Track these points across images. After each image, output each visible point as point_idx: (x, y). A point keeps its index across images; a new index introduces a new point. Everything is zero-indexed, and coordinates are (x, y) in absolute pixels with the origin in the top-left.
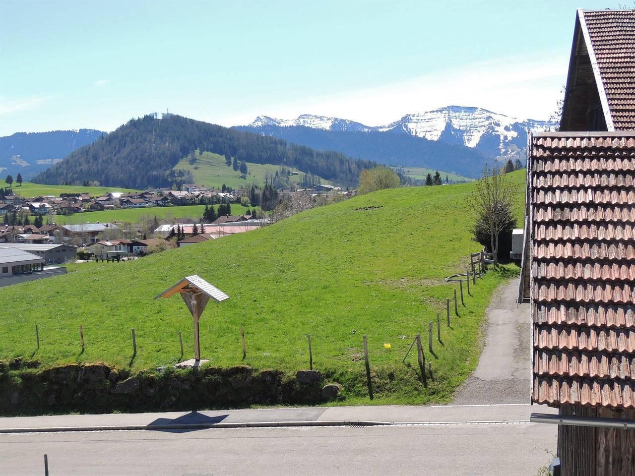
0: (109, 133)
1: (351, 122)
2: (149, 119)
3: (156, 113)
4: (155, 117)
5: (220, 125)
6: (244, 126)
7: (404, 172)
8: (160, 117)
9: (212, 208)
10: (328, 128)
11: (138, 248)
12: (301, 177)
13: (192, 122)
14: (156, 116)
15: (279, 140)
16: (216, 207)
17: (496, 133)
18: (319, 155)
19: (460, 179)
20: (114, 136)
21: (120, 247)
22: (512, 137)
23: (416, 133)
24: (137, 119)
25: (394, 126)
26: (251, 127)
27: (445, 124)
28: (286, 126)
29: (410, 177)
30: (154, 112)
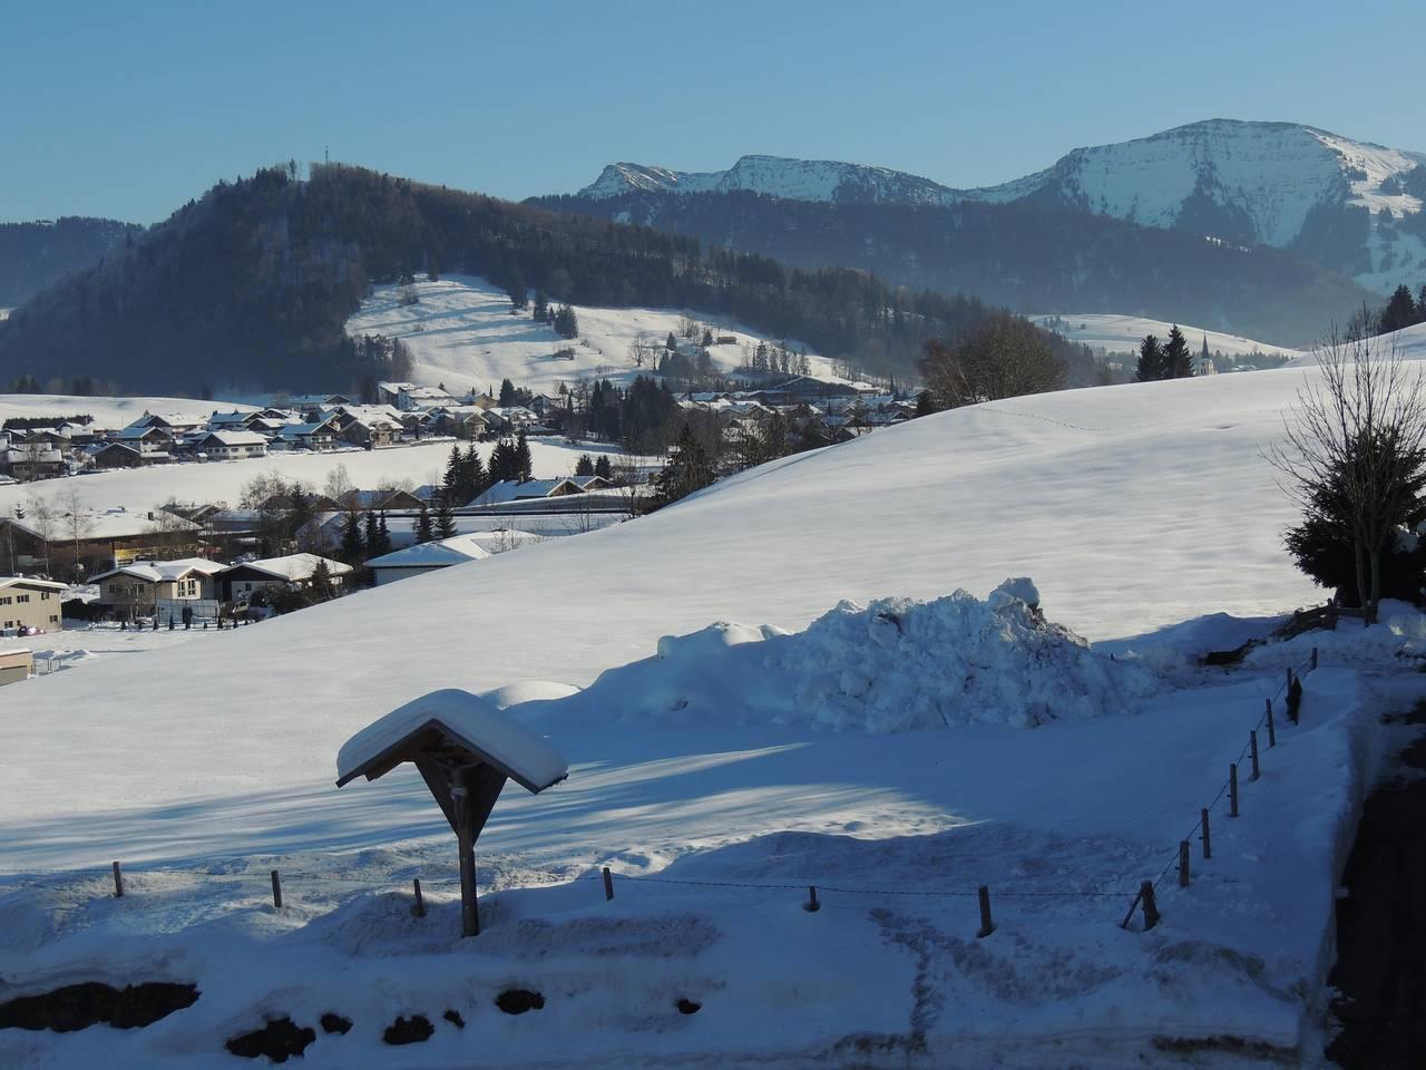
0: (147, 228)
1: (899, 177)
2: (271, 180)
3: (292, 165)
4: (289, 176)
5: (489, 195)
6: (566, 197)
7: (1068, 329)
8: (304, 176)
9: (472, 455)
10: (826, 196)
11: (248, 588)
12: (745, 350)
13: (404, 187)
14: (293, 172)
15: (675, 238)
16: (485, 452)
17: (1355, 202)
18: (799, 280)
19: (1246, 347)
20: (166, 234)
21: (192, 585)
22: (1406, 213)
23: (1105, 206)
24: (234, 182)
25: (1035, 184)
26: (588, 197)
27: (1195, 177)
28: (698, 191)
29: (1090, 346)
30: (287, 160)
